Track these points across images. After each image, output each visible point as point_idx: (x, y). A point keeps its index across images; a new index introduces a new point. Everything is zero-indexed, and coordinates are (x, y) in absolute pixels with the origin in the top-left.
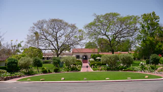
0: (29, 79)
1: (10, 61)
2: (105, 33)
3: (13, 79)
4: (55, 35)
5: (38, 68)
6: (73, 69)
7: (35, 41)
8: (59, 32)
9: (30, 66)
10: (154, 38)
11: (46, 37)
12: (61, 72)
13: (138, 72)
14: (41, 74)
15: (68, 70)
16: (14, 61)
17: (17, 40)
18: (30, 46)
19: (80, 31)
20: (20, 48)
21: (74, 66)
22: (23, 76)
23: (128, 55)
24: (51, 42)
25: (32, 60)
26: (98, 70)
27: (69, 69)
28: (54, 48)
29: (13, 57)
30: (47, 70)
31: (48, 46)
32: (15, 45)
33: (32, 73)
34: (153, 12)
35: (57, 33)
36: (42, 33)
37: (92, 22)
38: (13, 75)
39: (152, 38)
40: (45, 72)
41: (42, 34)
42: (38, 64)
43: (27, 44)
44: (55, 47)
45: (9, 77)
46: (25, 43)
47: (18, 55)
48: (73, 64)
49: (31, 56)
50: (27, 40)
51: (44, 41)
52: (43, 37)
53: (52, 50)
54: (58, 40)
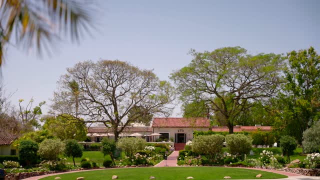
0: (58, 178)
1: (25, 146)
2: (215, 89)
3: (29, 177)
4: (112, 93)
5: (74, 160)
6: (139, 162)
7: (70, 105)
8: (120, 86)
9: (59, 156)
10: (310, 101)
11: (92, 96)
12: (116, 167)
13: (256, 169)
14: (80, 169)
15: (130, 163)
16: (32, 146)
17: (32, 101)
18: (60, 113)
19: (163, 84)
20: (38, 118)
21: (141, 156)
22: (48, 173)
23: (242, 137)
24: (104, 106)
25: (62, 145)
26: (186, 164)
27: (131, 161)
28: (109, 119)
29: (25, 137)
30: (91, 164)
31: (96, 114)
32: (28, 110)
33: (63, 168)
34: (311, 47)
35: (114, 88)
36: (85, 89)
37: (187, 66)
38: (31, 170)
39: (307, 101)
40: (86, 166)
41: (85, 91)
42: (73, 152)
43: (53, 111)
44: (110, 117)
45: (23, 175)
46: (49, 108)
47: (35, 133)
48: (139, 153)
49: (61, 136)
50: (54, 103)
51: (88, 105)
52: (86, 96)
53: (104, 122)
54: (118, 102)
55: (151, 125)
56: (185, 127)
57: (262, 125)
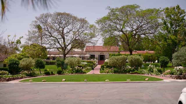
0: (31, 80)
1: (12, 62)
2: (122, 29)
3: (15, 80)
4: (62, 31)
5: (40, 70)
6: (78, 72)
7: (37, 38)
8: (67, 27)
9: (32, 68)
10: (177, 36)
11: (50, 33)
12: (64, 74)
13: (145, 75)
14: (44, 76)
15: (72, 72)
16: (16, 62)
17: (15, 36)
18: (32, 43)
19: (92, 26)
20: (19, 46)
21: (79, 68)
22: (25, 78)
23: (137, 57)
24: (57, 39)
25: (33, 61)
26: (105, 72)
28: (60, 47)
29: (12, 57)
30: (50, 72)
31: (53, 44)
32: (13, 41)
33: (34, 75)
34: (178, 5)
35: (63, 29)
36: (46, 29)
37: (106, 16)
38: (15, 76)
39: (175, 36)
40: (47, 74)
42: (40, 65)
43: (28, 42)
44: (61, 45)
45: (11, 78)
46: (26, 40)
47: (17, 55)
48: (78, 66)
49: (33, 56)
50: (28, 37)
51: (48, 38)
52: (47, 33)
53: (58, 48)
54: (65, 37)
55: (85, 50)
56: (104, 51)
57: (149, 50)
